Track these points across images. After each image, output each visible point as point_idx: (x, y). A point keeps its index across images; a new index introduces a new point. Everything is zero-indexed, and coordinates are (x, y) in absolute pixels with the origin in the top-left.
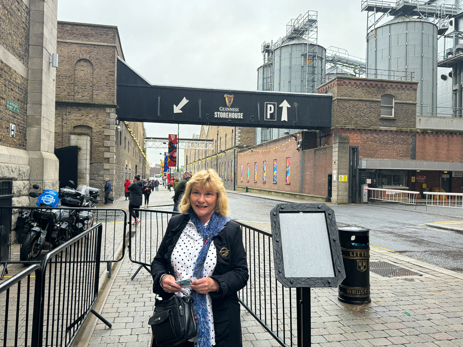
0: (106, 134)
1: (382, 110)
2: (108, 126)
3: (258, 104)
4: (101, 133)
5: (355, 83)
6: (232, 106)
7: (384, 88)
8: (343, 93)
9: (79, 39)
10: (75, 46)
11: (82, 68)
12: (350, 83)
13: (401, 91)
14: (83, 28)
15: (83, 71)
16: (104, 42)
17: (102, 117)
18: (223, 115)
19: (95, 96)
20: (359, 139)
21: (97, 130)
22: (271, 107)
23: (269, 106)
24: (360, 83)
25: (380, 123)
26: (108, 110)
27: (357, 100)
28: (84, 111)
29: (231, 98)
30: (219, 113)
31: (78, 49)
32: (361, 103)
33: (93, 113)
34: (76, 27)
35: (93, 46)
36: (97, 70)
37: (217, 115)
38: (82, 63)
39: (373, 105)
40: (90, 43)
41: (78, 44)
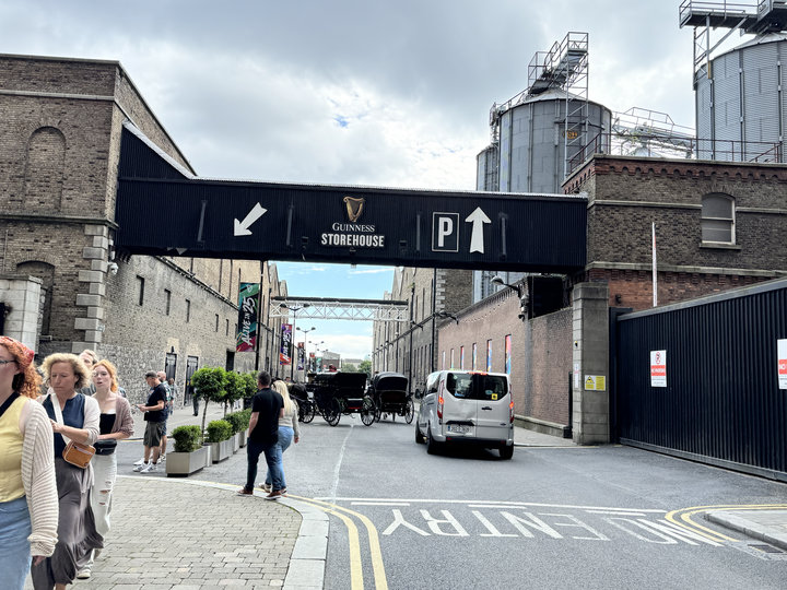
0: (81, 279)
1: (705, 228)
2: (86, 263)
3: (418, 217)
4: (72, 277)
5: (638, 169)
6: (360, 222)
7: (709, 179)
8: (608, 192)
9: (40, 88)
10: (32, 101)
11: (44, 146)
12: (625, 168)
13: (750, 187)
14: (50, 65)
15: (45, 153)
16: (91, 93)
17: (76, 243)
18: (340, 240)
19: (64, 202)
21: (65, 271)
22: (446, 224)
23: (442, 220)
24: (651, 170)
25: (701, 258)
26: (89, 230)
27: (644, 207)
28: (40, 232)
29: (358, 203)
30: (331, 235)
31: (37, 107)
32: (652, 213)
33: (58, 235)
34: (37, 64)
35: (69, 102)
36: (73, 149)
37: (328, 239)
38: (44, 135)
39: (684, 218)
40: (62, 95)
41: (38, 97)
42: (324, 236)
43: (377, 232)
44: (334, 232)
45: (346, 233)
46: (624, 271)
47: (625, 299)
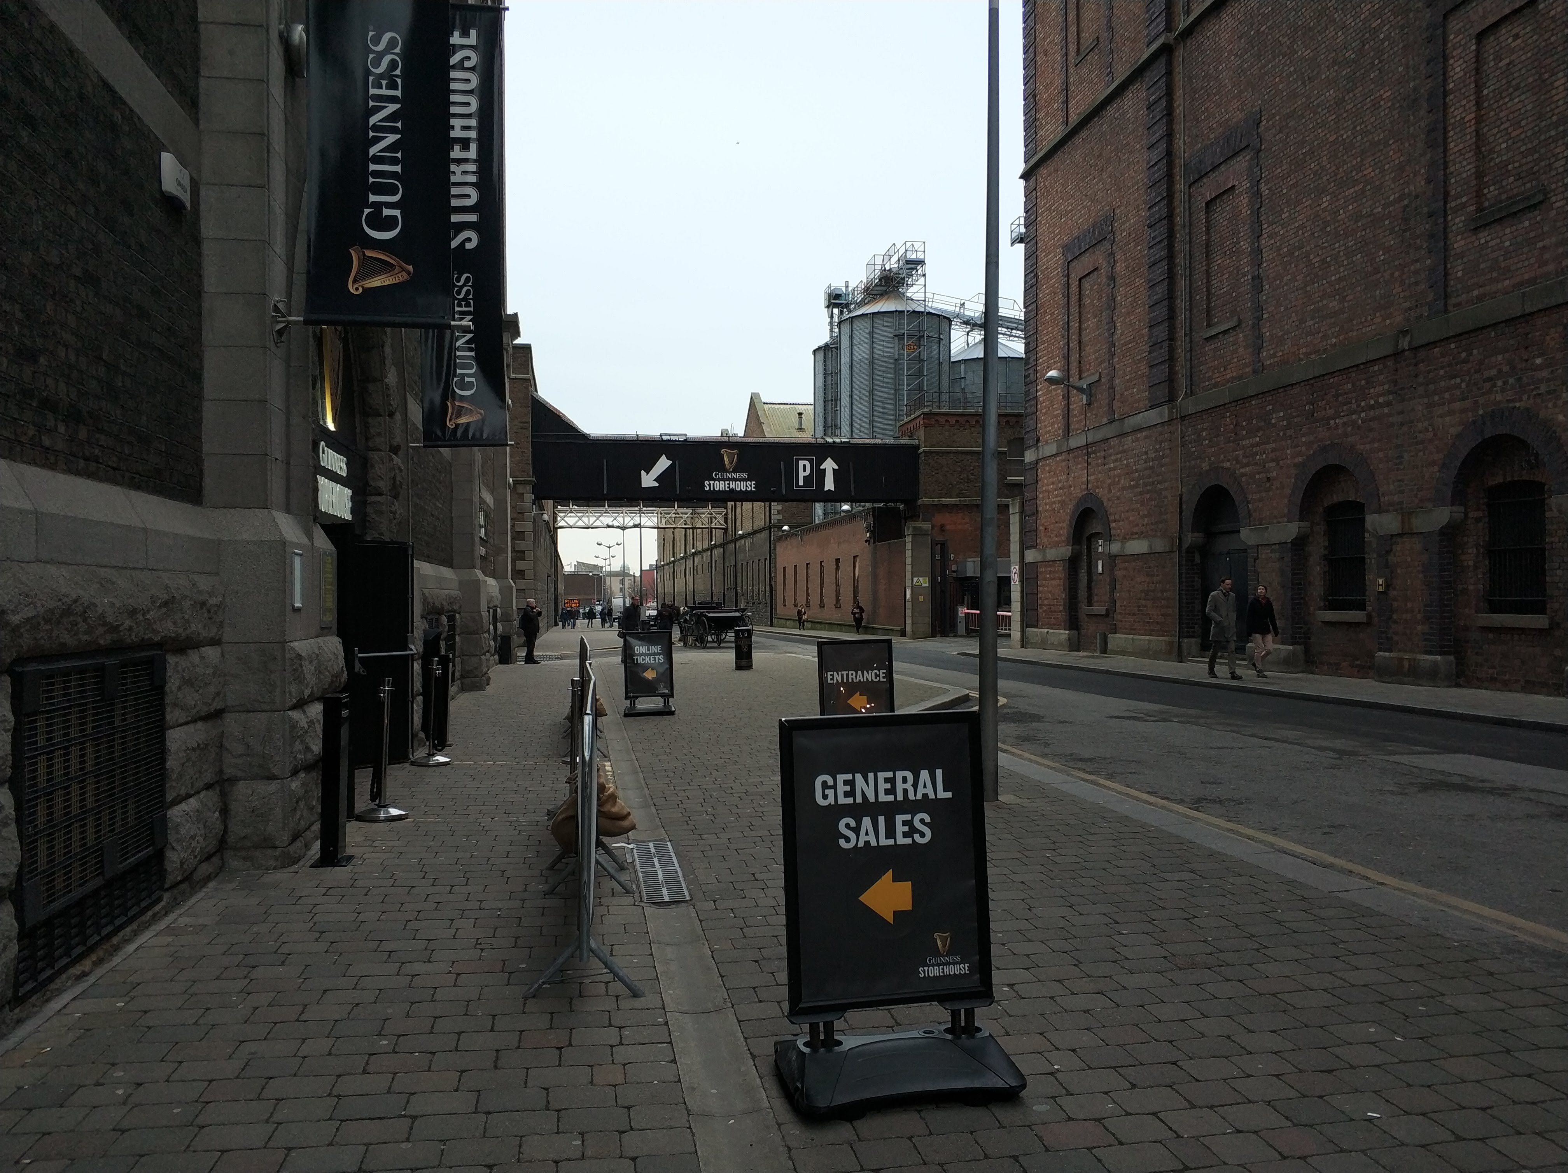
1: (1009, 467)
3: (782, 463)
5: (957, 421)
7: (1012, 427)
8: (934, 441)
12: (947, 421)
18: (720, 486)
20: (966, 523)
22: (804, 466)
23: (801, 463)
24: (967, 421)
25: (1006, 492)
27: (962, 453)
29: (733, 454)
30: (712, 482)
32: (969, 457)
37: (709, 485)
42: (706, 483)
43: (750, 479)
44: (715, 480)
45: (724, 480)
46: (946, 506)
47: (948, 527)
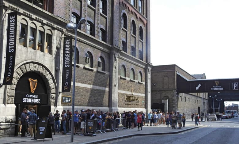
0: (173, 99)
2: (174, 96)
11: (166, 79)
14: (165, 66)
16: (171, 70)
17: (172, 93)
21: (171, 97)
22: (235, 85)
28: (166, 92)
29: (218, 82)
33: (169, 92)
36: (170, 79)
40: (167, 71)
41: (164, 71)
42: (212, 88)
43: (222, 87)
45: (216, 88)
